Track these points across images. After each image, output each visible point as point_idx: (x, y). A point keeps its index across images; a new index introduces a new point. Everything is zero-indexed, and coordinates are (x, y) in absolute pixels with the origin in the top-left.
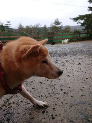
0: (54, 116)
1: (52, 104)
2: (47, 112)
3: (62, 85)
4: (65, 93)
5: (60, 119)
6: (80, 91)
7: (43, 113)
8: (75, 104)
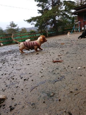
0: (13, 106)
1: (11, 94)
2: (4, 105)
3: (22, 74)
4: (25, 80)
5: (21, 106)
8: (36, 86)
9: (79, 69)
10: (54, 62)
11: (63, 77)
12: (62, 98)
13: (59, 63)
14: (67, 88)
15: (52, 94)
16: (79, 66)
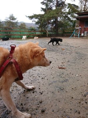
0: (41, 92)
1: (37, 86)
2: (36, 91)
3: (38, 74)
4: (42, 78)
5: (46, 93)
6: (51, 75)
7: (33, 92)
8: (51, 83)
9: (77, 76)
10: (60, 68)
11: (67, 80)
12: (68, 91)
13: (63, 70)
14: (70, 86)
15: (62, 89)
16: (77, 74)
